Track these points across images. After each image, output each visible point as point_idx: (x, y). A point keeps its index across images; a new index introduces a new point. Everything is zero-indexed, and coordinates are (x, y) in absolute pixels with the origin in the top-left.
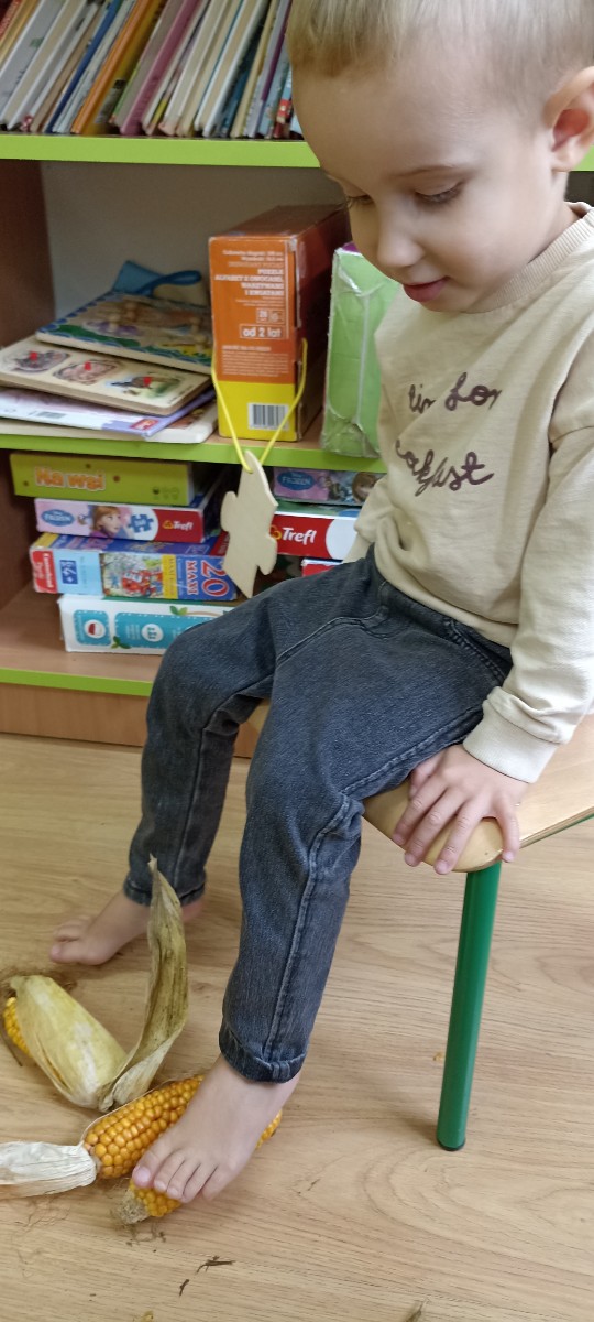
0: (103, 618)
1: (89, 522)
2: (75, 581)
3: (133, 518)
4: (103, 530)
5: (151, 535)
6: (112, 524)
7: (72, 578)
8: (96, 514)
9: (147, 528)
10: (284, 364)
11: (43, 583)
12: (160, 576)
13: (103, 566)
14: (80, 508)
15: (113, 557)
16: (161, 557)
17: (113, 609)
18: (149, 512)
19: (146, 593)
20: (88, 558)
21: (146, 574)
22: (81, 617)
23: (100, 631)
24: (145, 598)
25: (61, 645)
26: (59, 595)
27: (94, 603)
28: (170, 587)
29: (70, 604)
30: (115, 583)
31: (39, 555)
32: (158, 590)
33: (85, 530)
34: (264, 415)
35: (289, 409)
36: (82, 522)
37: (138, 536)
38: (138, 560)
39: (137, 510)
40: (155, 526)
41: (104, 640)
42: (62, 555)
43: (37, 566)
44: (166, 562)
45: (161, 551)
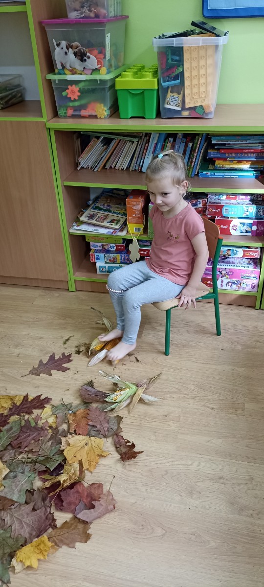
0: (105, 267)
1: (101, 247)
2: (99, 259)
3: (111, 246)
4: (104, 248)
5: (114, 250)
6: (106, 247)
7: (98, 259)
8: (103, 245)
9: (114, 248)
10: (141, 221)
11: (92, 260)
12: (116, 258)
13: (105, 257)
14: (100, 244)
15: (107, 255)
16: (117, 255)
17: (107, 265)
18: (114, 245)
19: (114, 262)
20: (102, 255)
21: (114, 258)
22: (100, 267)
23: (104, 270)
24: (113, 263)
25: (96, 273)
26: (96, 262)
27: (103, 264)
28: (119, 261)
29: (98, 264)
30: (107, 260)
31: (92, 255)
32: (116, 261)
33: (101, 249)
34: (137, 230)
35: (142, 229)
36: (100, 247)
37: (112, 250)
38: (112, 255)
39: (111, 245)
40: (115, 248)
41: (105, 272)
42: (96, 254)
43: (91, 257)
44: (118, 256)
45: (117, 254)
